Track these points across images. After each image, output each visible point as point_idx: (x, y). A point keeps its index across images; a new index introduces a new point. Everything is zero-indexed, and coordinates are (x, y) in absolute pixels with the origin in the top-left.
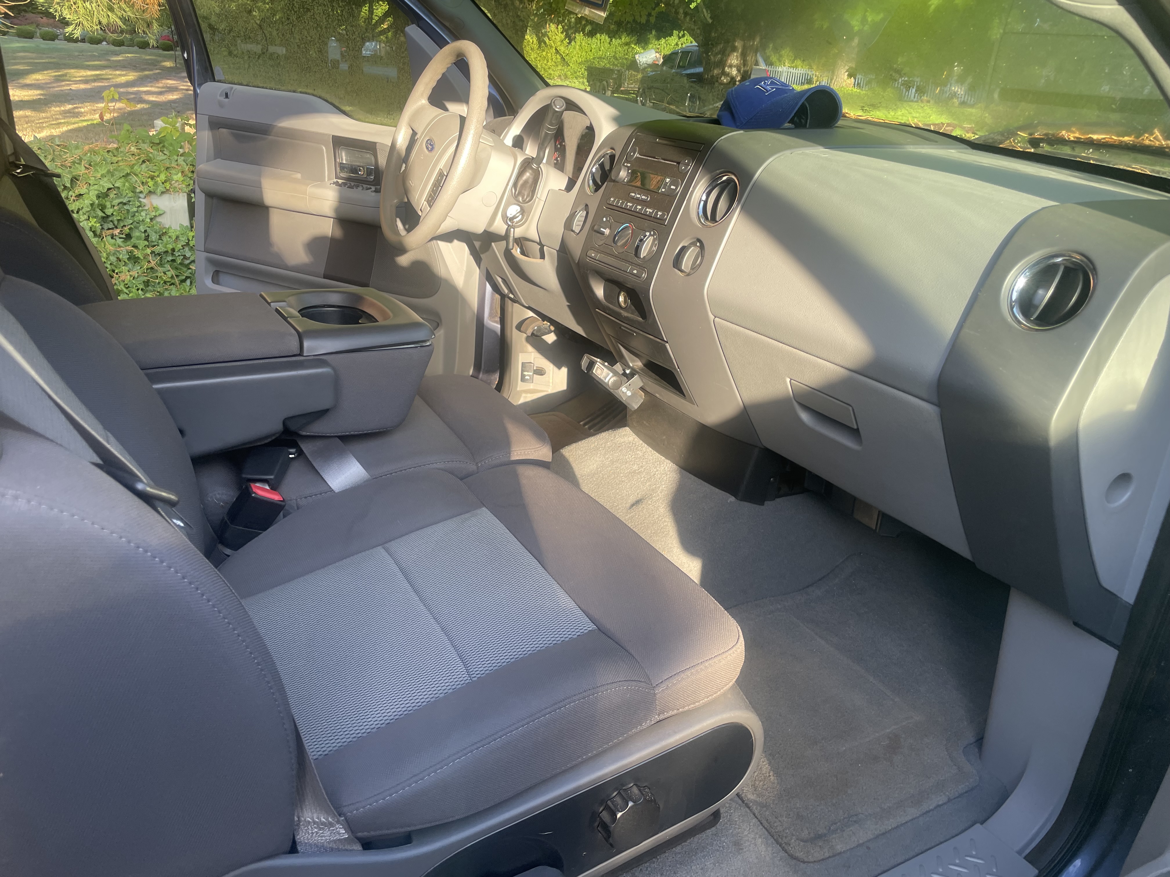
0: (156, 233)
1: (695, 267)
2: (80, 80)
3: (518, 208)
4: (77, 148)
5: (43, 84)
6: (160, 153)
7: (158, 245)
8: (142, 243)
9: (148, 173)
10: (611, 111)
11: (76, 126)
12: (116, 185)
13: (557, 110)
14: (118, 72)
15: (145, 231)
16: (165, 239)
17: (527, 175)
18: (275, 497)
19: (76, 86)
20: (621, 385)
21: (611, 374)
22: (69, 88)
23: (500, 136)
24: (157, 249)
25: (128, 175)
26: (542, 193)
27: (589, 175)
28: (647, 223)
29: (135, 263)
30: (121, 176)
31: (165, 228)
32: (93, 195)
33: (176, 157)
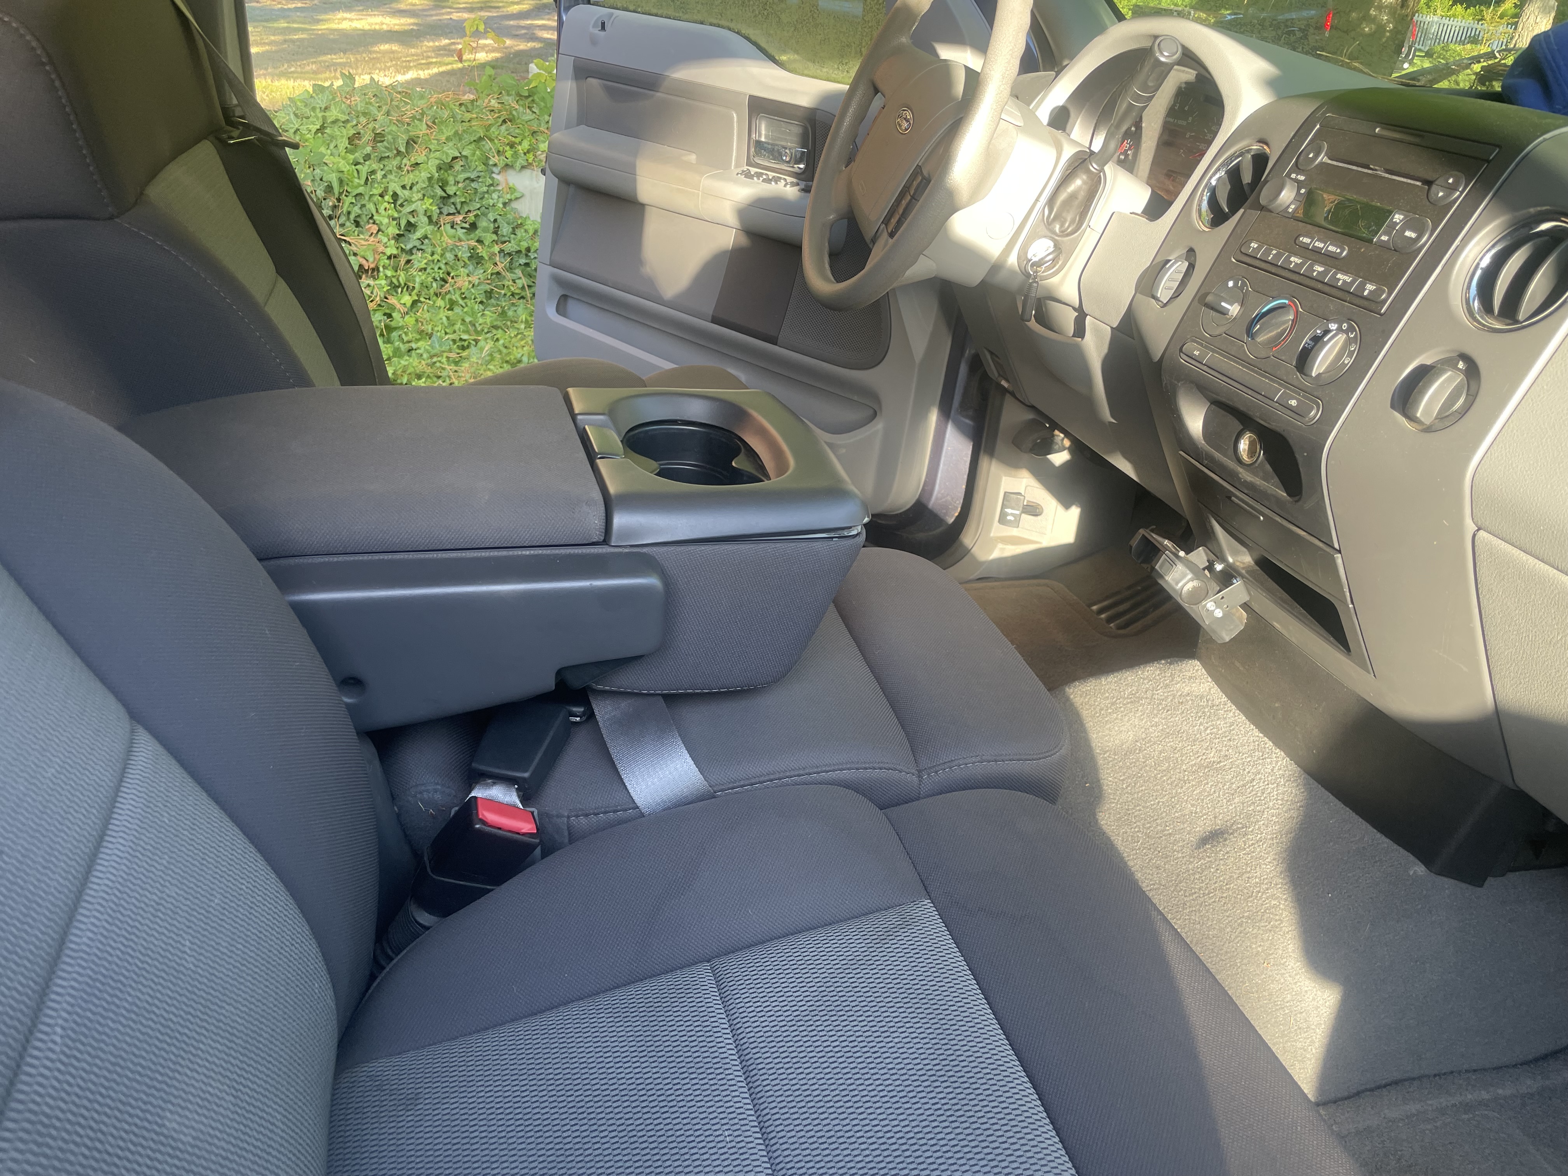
0: (508, 224)
1: (1449, 418)
2: (464, 8)
3: (1051, 244)
4: (422, 97)
5: (419, 10)
6: (528, 110)
7: (510, 242)
8: (489, 237)
9: (508, 139)
11: (449, 67)
12: (464, 153)
13: (1163, 59)
15: (495, 221)
16: (520, 233)
17: (1078, 183)
19: (459, 14)
20: (1206, 596)
21: (1190, 576)
22: (448, 17)
23: (1029, 105)
24: (508, 247)
25: (481, 139)
26: (1098, 217)
27: (1203, 191)
28: (1333, 305)
29: (477, 264)
30: (472, 140)
31: (521, 217)
32: (432, 166)
33: (547, 118)
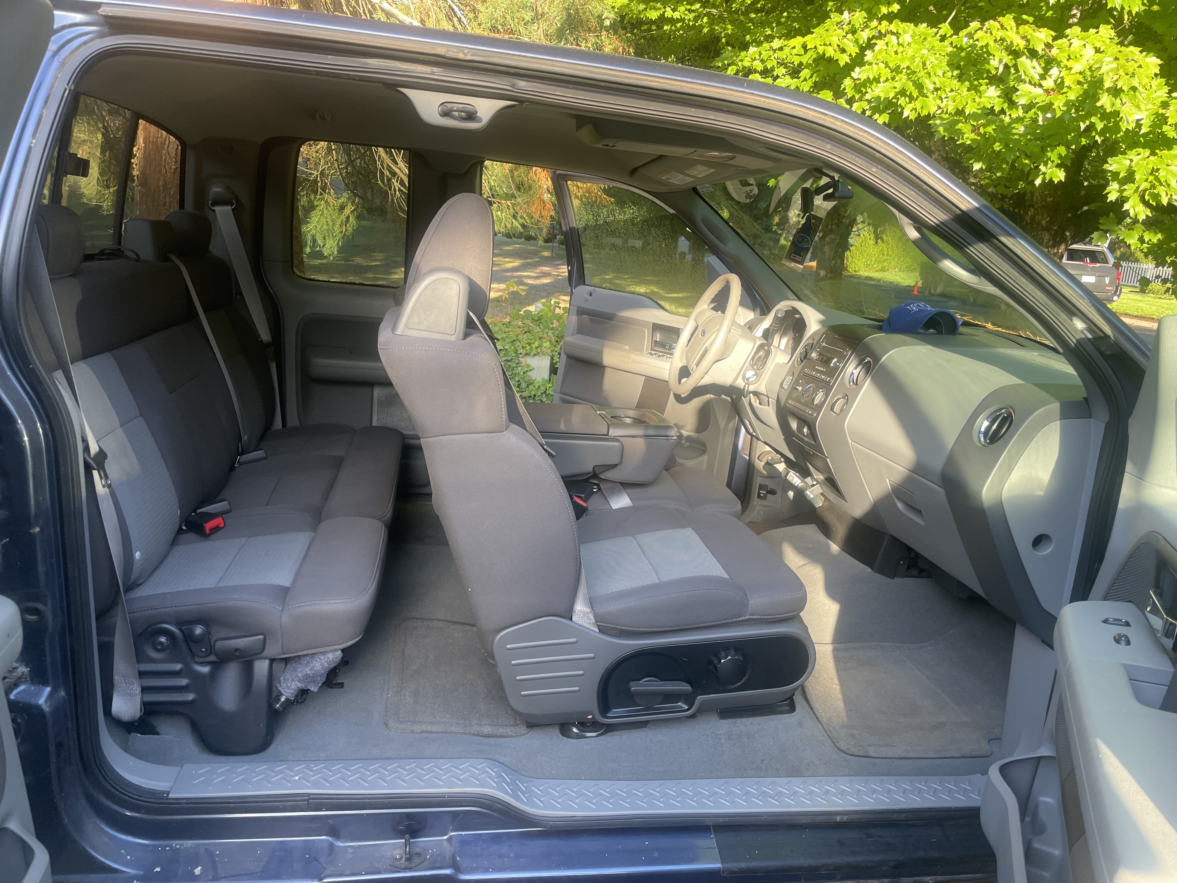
0: (525, 382)
1: (842, 410)
3: (754, 373)
6: (538, 327)
7: (525, 391)
9: (527, 341)
10: (820, 317)
12: (506, 348)
14: (507, 260)
15: (519, 381)
16: (531, 387)
17: (761, 353)
18: (584, 504)
20: (808, 489)
21: (800, 481)
23: (753, 332)
25: (514, 341)
26: (770, 364)
27: (799, 354)
28: (821, 385)
31: (532, 379)
33: (547, 331)
